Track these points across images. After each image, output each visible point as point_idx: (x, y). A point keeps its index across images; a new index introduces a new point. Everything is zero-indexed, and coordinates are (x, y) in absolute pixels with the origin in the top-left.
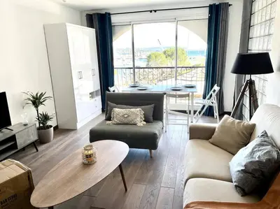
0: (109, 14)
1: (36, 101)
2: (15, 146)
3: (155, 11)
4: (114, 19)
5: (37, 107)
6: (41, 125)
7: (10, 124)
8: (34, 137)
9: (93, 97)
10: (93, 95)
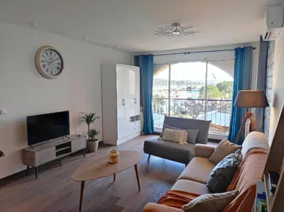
0: (152, 56)
1: (89, 120)
2: (69, 150)
3: (189, 53)
4: (156, 60)
5: (88, 124)
6: (90, 138)
7: (69, 134)
8: (83, 146)
9: (133, 121)
10: (133, 119)
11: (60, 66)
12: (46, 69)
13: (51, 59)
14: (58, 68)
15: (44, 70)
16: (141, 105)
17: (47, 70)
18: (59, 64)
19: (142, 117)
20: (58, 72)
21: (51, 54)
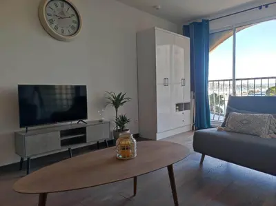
0: (208, 21)
1: (117, 102)
3: (267, 6)
5: (117, 108)
6: (119, 128)
7: (86, 118)
9: (180, 110)
10: (180, 107)
11: (76, 25)
12: (53, 26)
13: (62, 13)
14: (73, 27)
15: (51, 27)
16: (192, 89)
17: (56, 28)
18: (74, 22)
19: (193, 106)
20: (72, 32)
21: (62, 6)
